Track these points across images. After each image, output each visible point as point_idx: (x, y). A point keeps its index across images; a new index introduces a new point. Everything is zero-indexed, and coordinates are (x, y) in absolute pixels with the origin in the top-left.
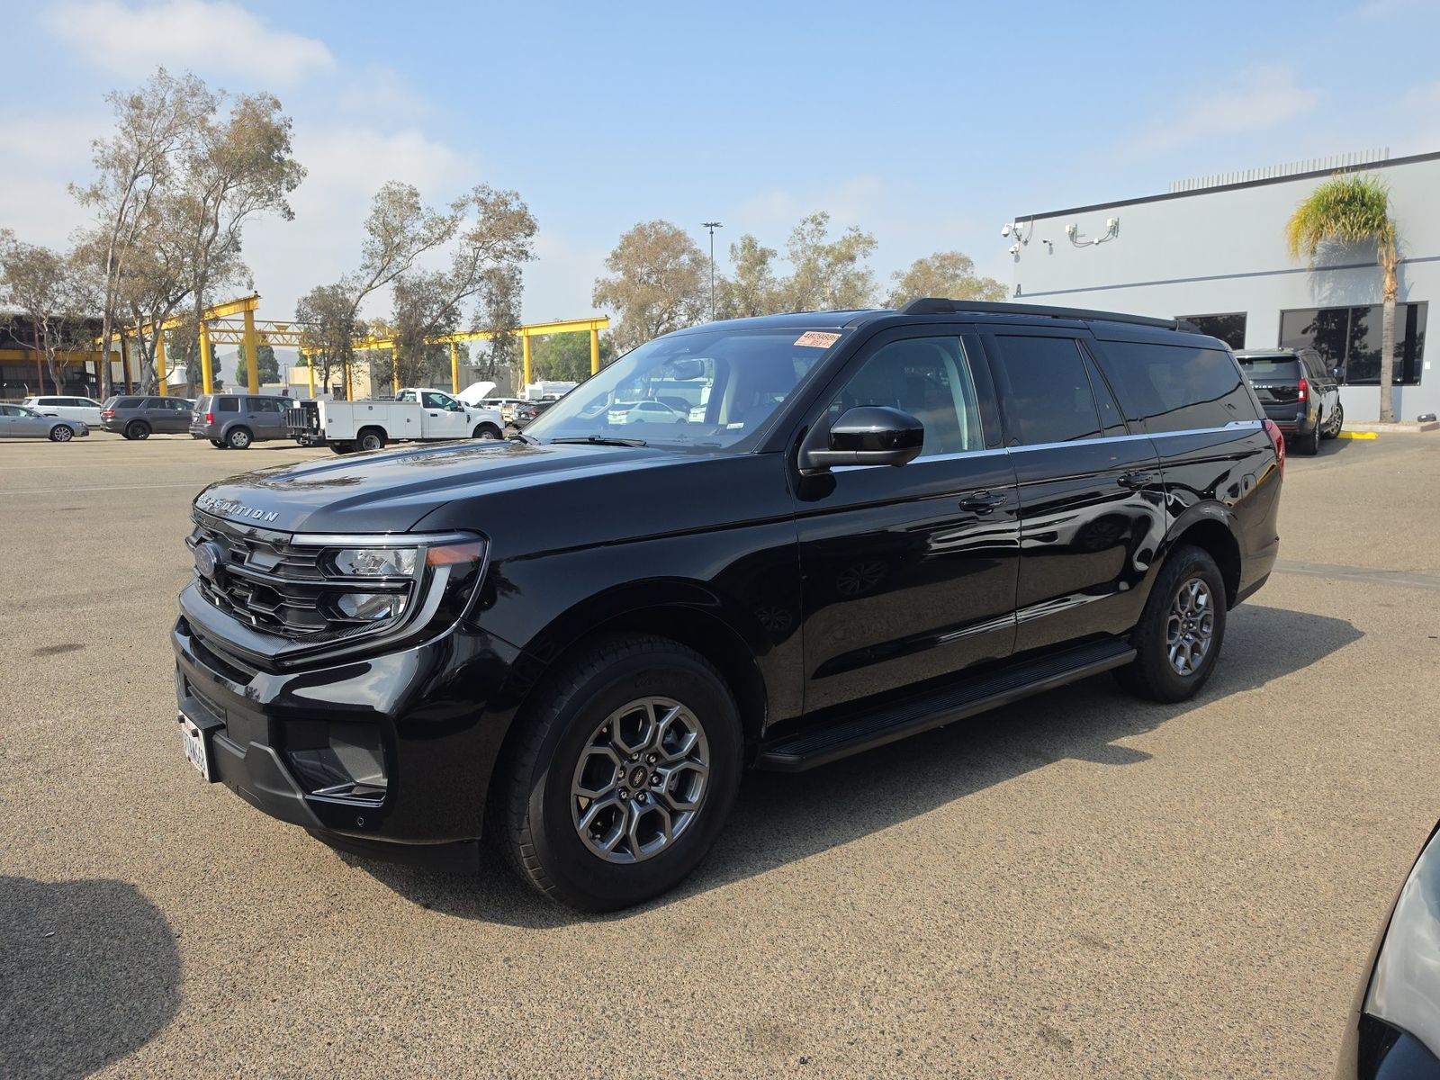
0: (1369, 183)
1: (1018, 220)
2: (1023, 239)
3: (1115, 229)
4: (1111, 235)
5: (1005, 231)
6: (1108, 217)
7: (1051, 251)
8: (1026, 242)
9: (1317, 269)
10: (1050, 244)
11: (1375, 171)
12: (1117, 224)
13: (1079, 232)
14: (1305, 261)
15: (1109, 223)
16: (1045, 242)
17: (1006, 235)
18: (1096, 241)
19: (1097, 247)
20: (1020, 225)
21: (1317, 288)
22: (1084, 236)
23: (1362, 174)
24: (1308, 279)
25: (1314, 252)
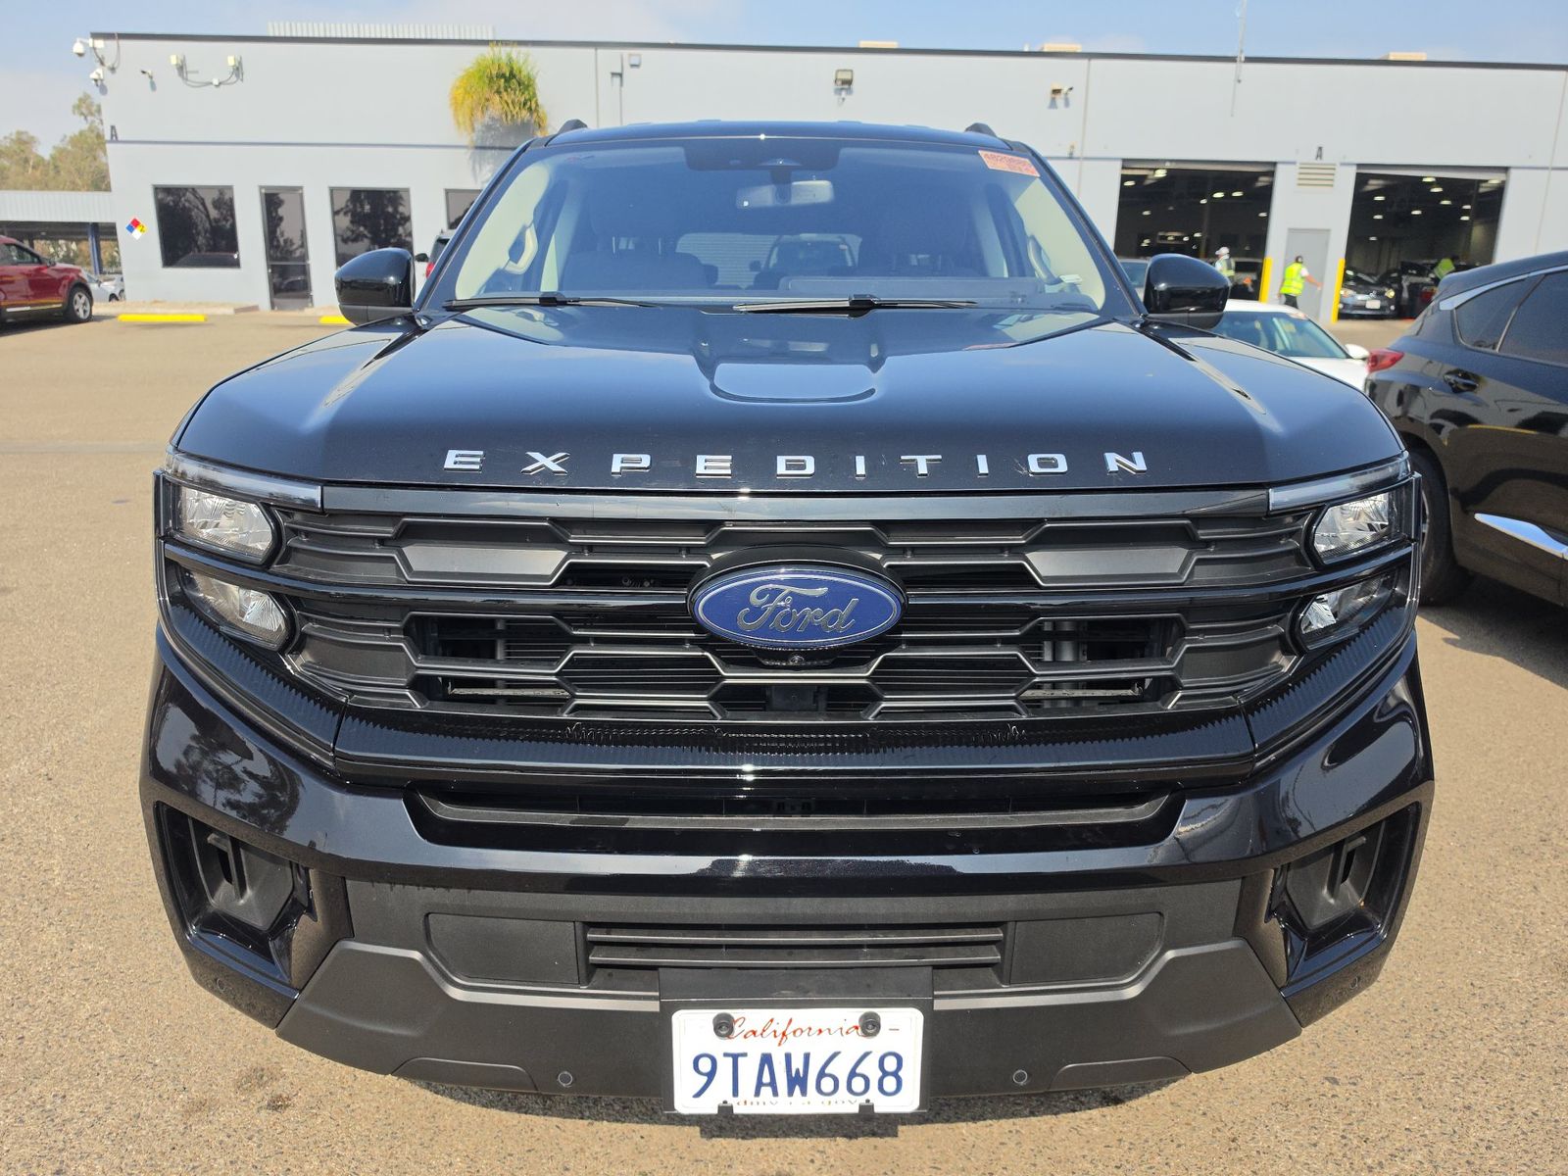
0: (521, 61)
1: (96, 36)
2: (108, 63)
3: (238, 70)
4: (234, 78)
5: (78, 48)
6: (230, 53)
7: (153, 86)
8: (113, 69)
9: (477, 148)
10: (151, 77)
11: (524, 49)
12: (240, 63)
13: (190, 67)
14: (466, 139)
15: (231, 61)
16: (144, 72)
17: (80, 55)
18: (216, 82)
19: (218, 89)
20: (100, 44)
21: (477, 167)
22: (197, 72)
23: (515, 52)
24: (468, 157)
25: (473, 130)
